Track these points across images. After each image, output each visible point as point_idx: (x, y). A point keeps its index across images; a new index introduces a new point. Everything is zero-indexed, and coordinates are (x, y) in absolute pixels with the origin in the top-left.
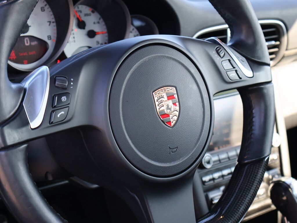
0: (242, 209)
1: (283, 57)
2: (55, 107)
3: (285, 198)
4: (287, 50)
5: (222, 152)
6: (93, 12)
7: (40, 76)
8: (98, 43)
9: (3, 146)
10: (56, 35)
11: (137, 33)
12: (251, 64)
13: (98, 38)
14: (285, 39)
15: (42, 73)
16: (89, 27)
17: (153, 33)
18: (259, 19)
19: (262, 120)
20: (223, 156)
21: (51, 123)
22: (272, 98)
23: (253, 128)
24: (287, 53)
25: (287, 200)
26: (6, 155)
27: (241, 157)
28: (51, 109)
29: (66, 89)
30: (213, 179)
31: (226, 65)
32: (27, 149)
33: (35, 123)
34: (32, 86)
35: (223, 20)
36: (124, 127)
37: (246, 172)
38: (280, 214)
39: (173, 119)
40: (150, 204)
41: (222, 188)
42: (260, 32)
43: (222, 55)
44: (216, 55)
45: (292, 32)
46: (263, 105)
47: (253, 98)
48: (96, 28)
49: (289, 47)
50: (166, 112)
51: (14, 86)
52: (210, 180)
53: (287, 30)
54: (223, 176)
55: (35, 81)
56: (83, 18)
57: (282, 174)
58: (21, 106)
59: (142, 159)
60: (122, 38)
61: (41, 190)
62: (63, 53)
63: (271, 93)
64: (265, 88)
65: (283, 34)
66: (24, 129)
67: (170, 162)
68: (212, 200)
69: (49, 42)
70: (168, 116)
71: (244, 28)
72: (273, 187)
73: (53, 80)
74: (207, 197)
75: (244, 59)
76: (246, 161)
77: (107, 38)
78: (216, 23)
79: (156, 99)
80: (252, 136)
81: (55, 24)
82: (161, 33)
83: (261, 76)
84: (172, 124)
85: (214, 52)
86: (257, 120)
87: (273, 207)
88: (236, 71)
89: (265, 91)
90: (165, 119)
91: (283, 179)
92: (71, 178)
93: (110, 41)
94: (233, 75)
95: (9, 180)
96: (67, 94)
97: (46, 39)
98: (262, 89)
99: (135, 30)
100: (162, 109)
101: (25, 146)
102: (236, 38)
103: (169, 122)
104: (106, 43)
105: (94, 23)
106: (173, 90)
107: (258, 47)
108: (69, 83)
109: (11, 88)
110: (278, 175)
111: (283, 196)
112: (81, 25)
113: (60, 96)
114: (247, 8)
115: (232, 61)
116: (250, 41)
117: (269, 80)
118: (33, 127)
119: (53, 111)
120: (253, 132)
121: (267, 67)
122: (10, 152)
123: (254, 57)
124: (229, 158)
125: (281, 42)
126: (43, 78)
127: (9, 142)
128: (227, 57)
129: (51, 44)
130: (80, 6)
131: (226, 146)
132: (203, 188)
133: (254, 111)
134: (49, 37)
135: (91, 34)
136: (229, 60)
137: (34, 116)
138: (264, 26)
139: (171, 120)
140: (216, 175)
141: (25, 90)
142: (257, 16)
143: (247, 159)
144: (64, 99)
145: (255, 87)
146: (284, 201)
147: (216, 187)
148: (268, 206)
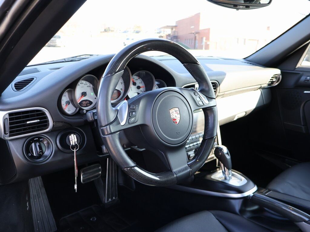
0: (205, 158)
1: (218, 96)
2: (130, 117)
3: (220, 154)
4: (219, 93)
5: (193, 136)
6: (139, 78)
7: (124, 104)
8: (141, 91)
9: (110, 133)
10: (124, 88)
11: (158, 87)
12: (208, 98)
13: (141, 89)
14: (218, 89)
15: (125, 103)
16: (137, 85)
17: (164, 87)
18: (211, 80)
19: (213, 121)
20: (194, 137)
21: (129, 123)
22: (217, 112)
23: (209, 124)
24: (219, 94)
25: (221, 155)
26: (112, 137)
27: (204, 137)
28: (129, 118)
29: (134, 109)
30: (190, 147)
31: (198, 99)
32: (120, 133)
33: (123, 123)
34: (121, 108)
35: (196, 81)
36: (158, 124)
37: (207, 143)
38: (217, 160)
39: (178, 121)
40: (168, 156)
41: (194, 150)
42: (211, 85)
43: (196, 95)
44: (194, 95)
45: (221, 86)
46: (213, 115)
47: (209, 112)
48: (141, 85)
49: (220, 92)
50: (175, 118)
51: (114, 109)
52: (189, 147)
53: (219, 85)
54: (194, 145)
55: (122, 106)
56: (135, 81)
57: (218, 144)
58: (117, 116)
59: (166, 137)
60: (151, 90)
61: (125, 150)
62: (127, 96)
63: (216, 110)
64: (214, 108)
65: (218, 87)
66: (118, 126)
67: (176, 138)
68: (190, 155)
69: (121, 91)
70: (176, 120)
71: (204, 84)
72: (215, 149)
73: (129, 106)
74: (187, 154)
75: (205, 97)
76: (206, 138)
77: (145, 89)
78: (191, 82)
79: (171, 113)
80: (209, 128)
81: (124, 84)
82: (167, 87)
83: (212, 103)
84: (178, 123)
85: (193, 94)
86: (210, 121)
87: (215, 158)
88: (202, 101)
89: (214, 109)
90: (174, 121)
91: (219, 146)
92: (132, 147)
93: (146, 90)
94: (201, 103)
95: (112, 147)
96: (135, 111)
97: (120, 90)
98: (212, 109)
99: (157, 85)
100: (173, 117)
101: (119, 132)
102: (201, 88)
103: (176, 122)
104: (144, 92)
105: (140, 83)
106: (177, 109)
107: (210, 92)
108: (136, 107)
109: (113, 109)
110: (216, 144)
111: (220, 153)
112: (134, 84)
113: (132, 112)
114: (206, 76)
115: (200, 97)
116: (207, 89)
117: (215, 105)
118: (122, 125)
119: (130, 118)
120: (209, 126)
121: (214, 100)
122: (113, 135)
123: (209, 95)
124: (192, 139)
125: (217, 90)
126: (125, 105)
127: (112, 131)
128: (198, 96)
129: (122, 92)
130: (134, 76)
131: (195, 133)
132: (186, 150)
133: (209, 118)
134: (121, 89)
135: (139, 88)
136: (199, 97)
137: (122, 120)
138: (212, 83)
139: (177, 121)
140: (191, 145)
141: (118, 110)
142: (210, 78)
143: (207, 137)
144: (134, 113)
145: (210, 108)
146: (220, 155)
147: (191, 150)
148: (213, 158)
